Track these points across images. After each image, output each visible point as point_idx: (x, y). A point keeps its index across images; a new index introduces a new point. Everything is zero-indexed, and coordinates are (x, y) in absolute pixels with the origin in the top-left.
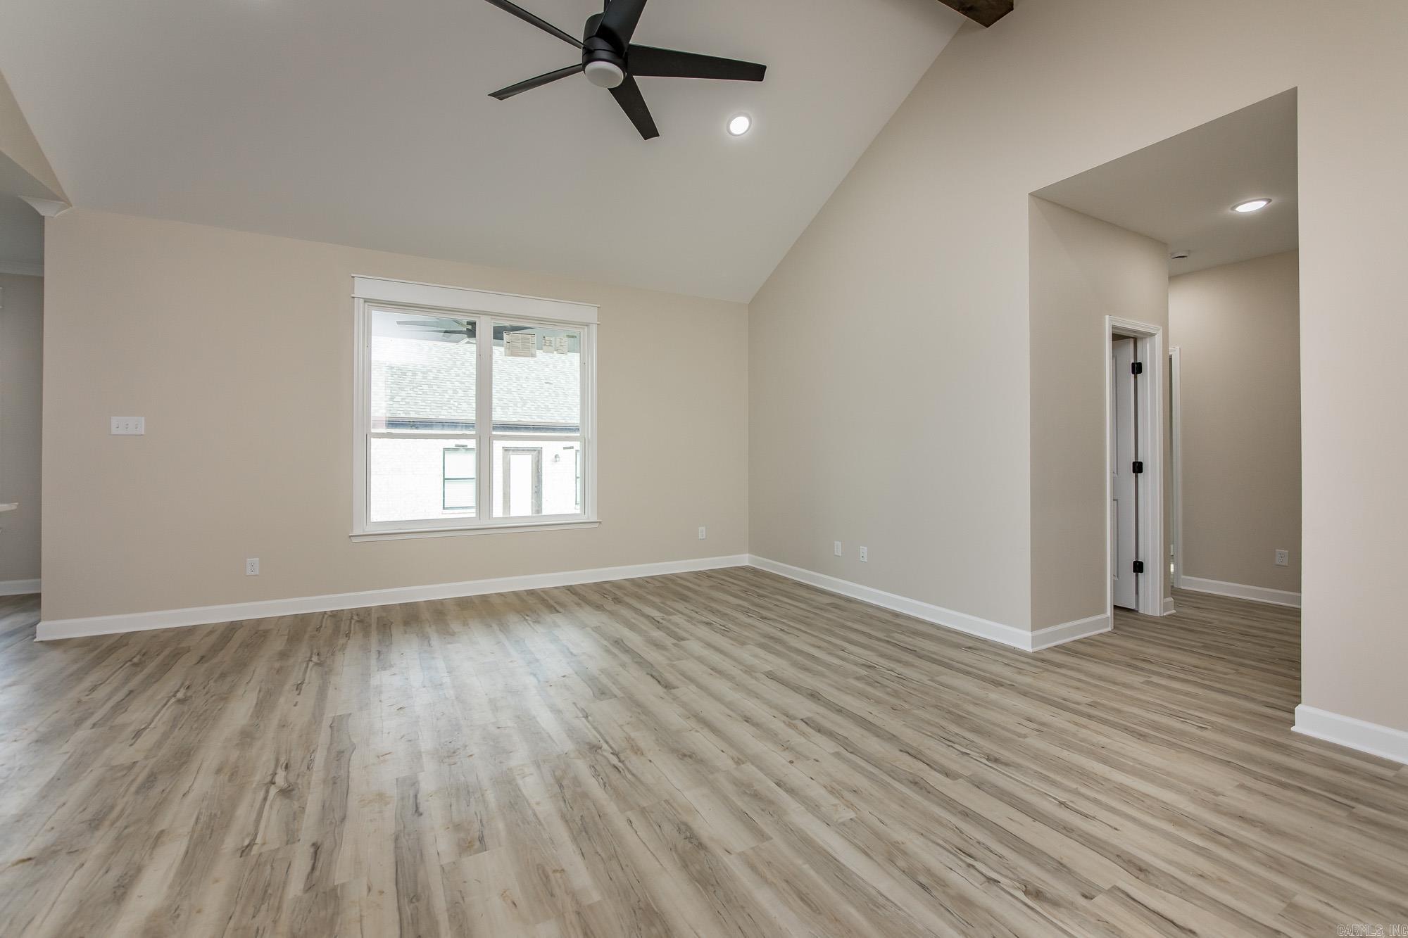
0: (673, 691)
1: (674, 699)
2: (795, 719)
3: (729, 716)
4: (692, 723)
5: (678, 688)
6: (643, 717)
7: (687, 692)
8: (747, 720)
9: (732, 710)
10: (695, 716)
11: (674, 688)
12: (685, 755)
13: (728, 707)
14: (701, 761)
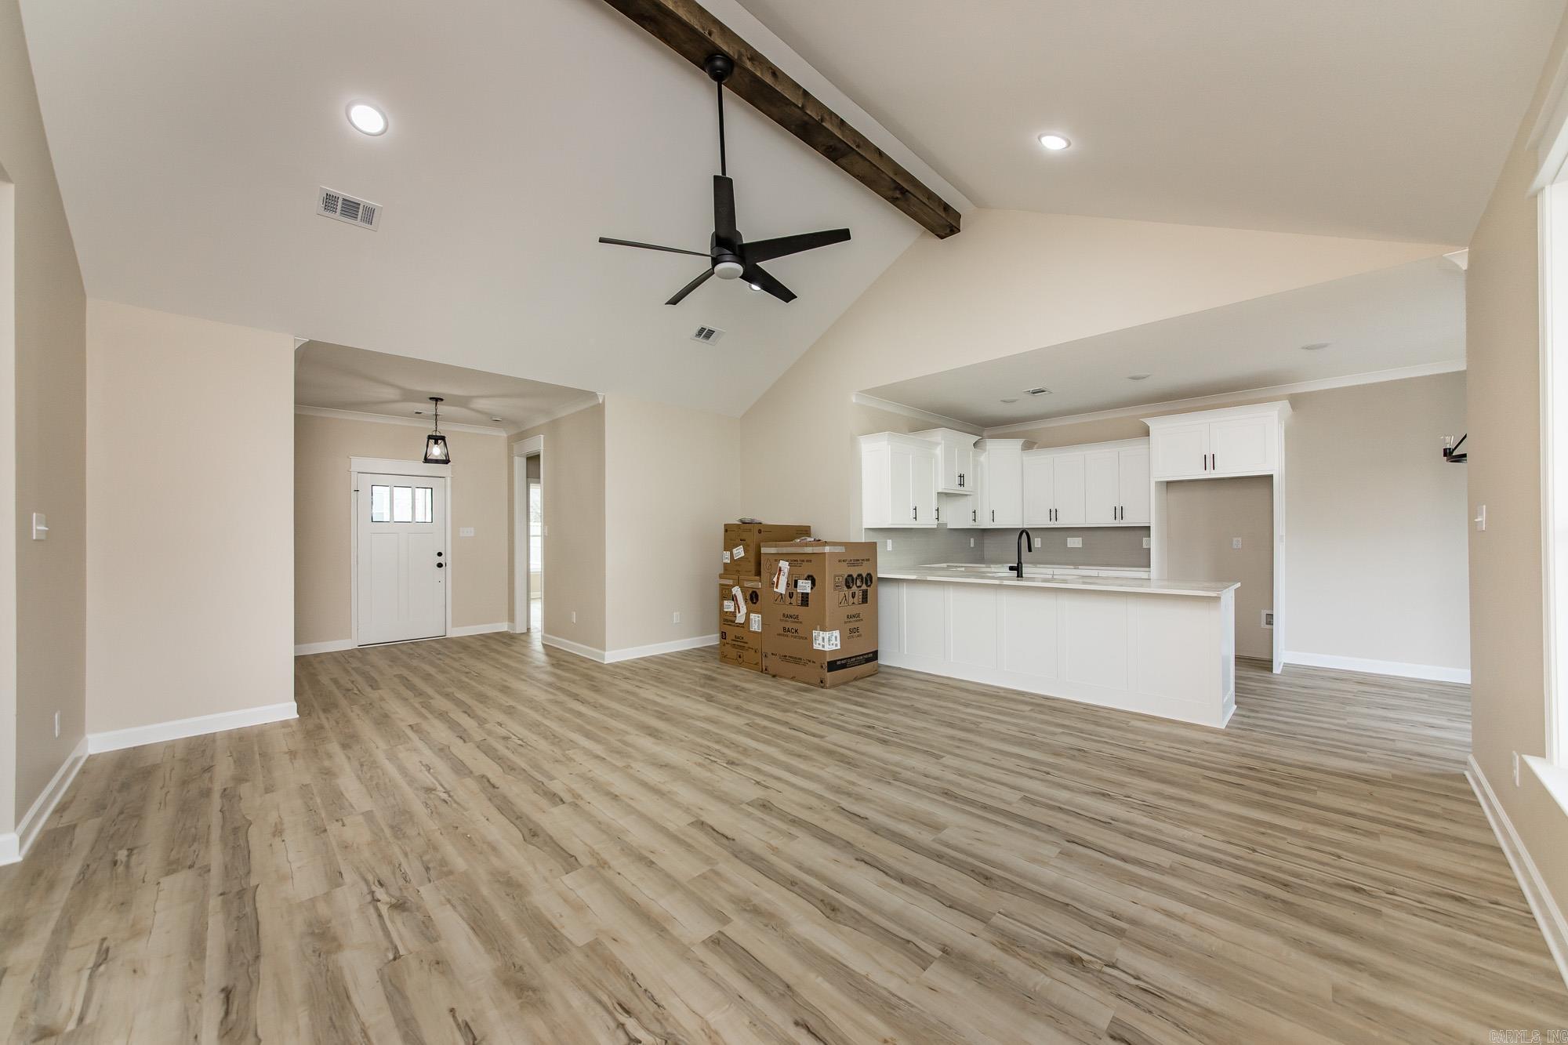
0: (693, 820)
1: (688, 809)
2: (570, 804)
3: (632, 799)
4: (665, 788)
5: (688, 825)
6: (710, 788)
7: (677, 821)
8: (615, 797)
9: (629, 806)
10: (664, 794)
11: (692, 823)
12: (666, 766)
13: (633, 807)
14: (653, 764)
